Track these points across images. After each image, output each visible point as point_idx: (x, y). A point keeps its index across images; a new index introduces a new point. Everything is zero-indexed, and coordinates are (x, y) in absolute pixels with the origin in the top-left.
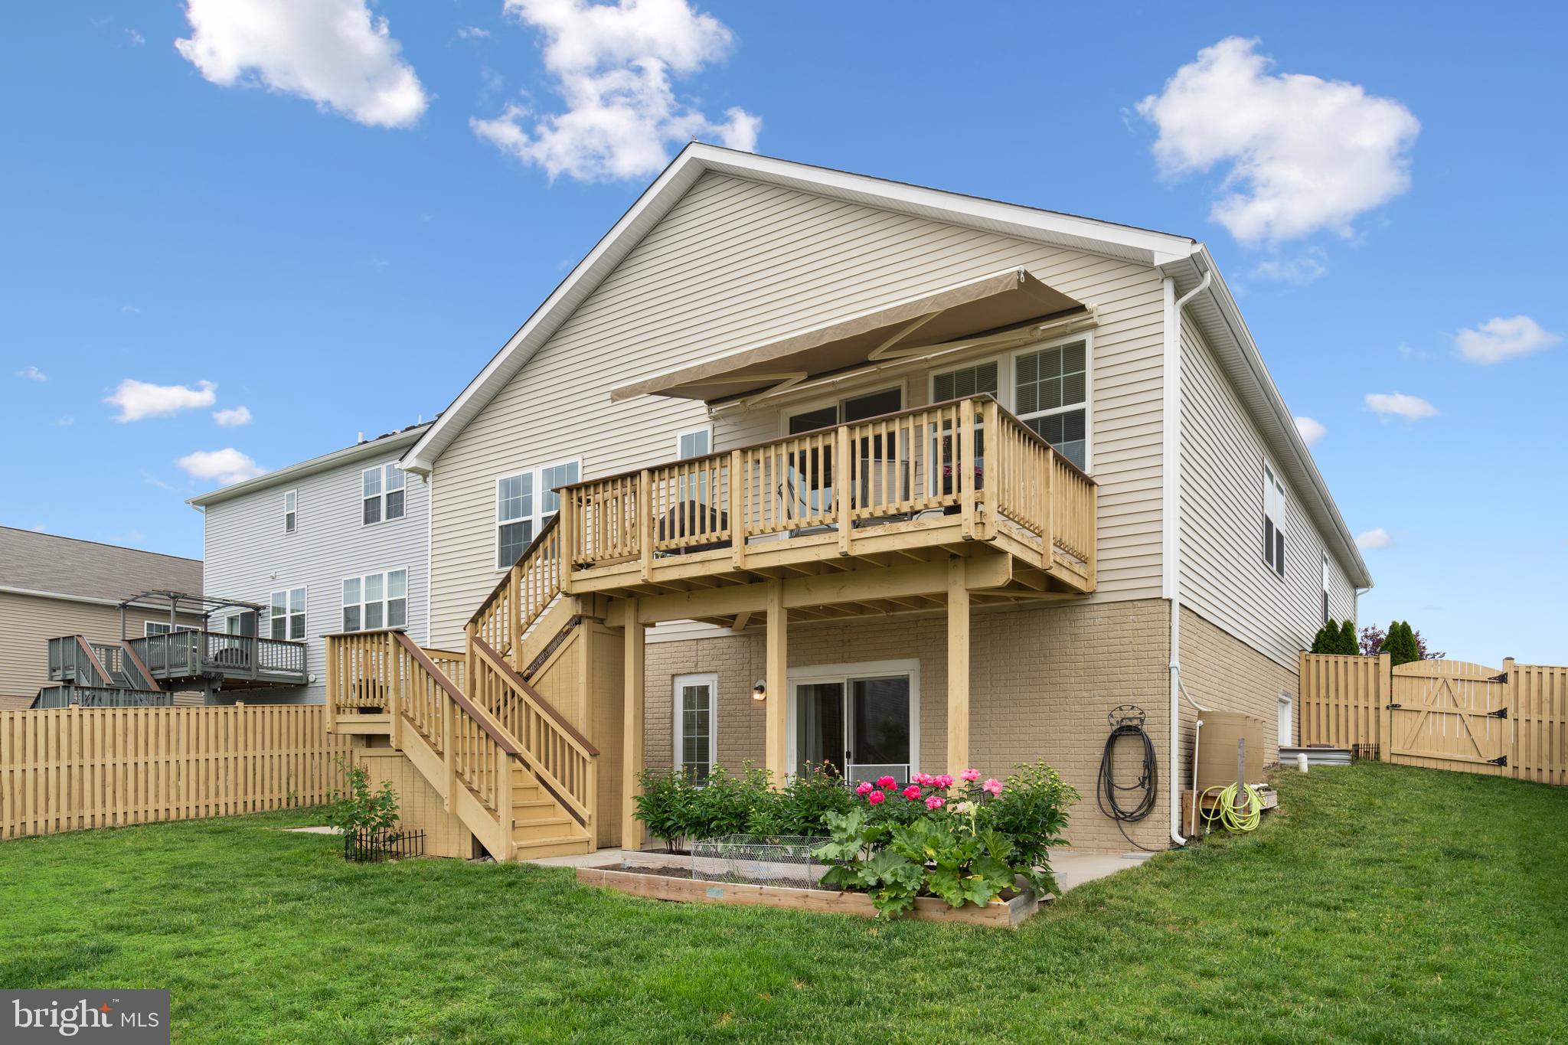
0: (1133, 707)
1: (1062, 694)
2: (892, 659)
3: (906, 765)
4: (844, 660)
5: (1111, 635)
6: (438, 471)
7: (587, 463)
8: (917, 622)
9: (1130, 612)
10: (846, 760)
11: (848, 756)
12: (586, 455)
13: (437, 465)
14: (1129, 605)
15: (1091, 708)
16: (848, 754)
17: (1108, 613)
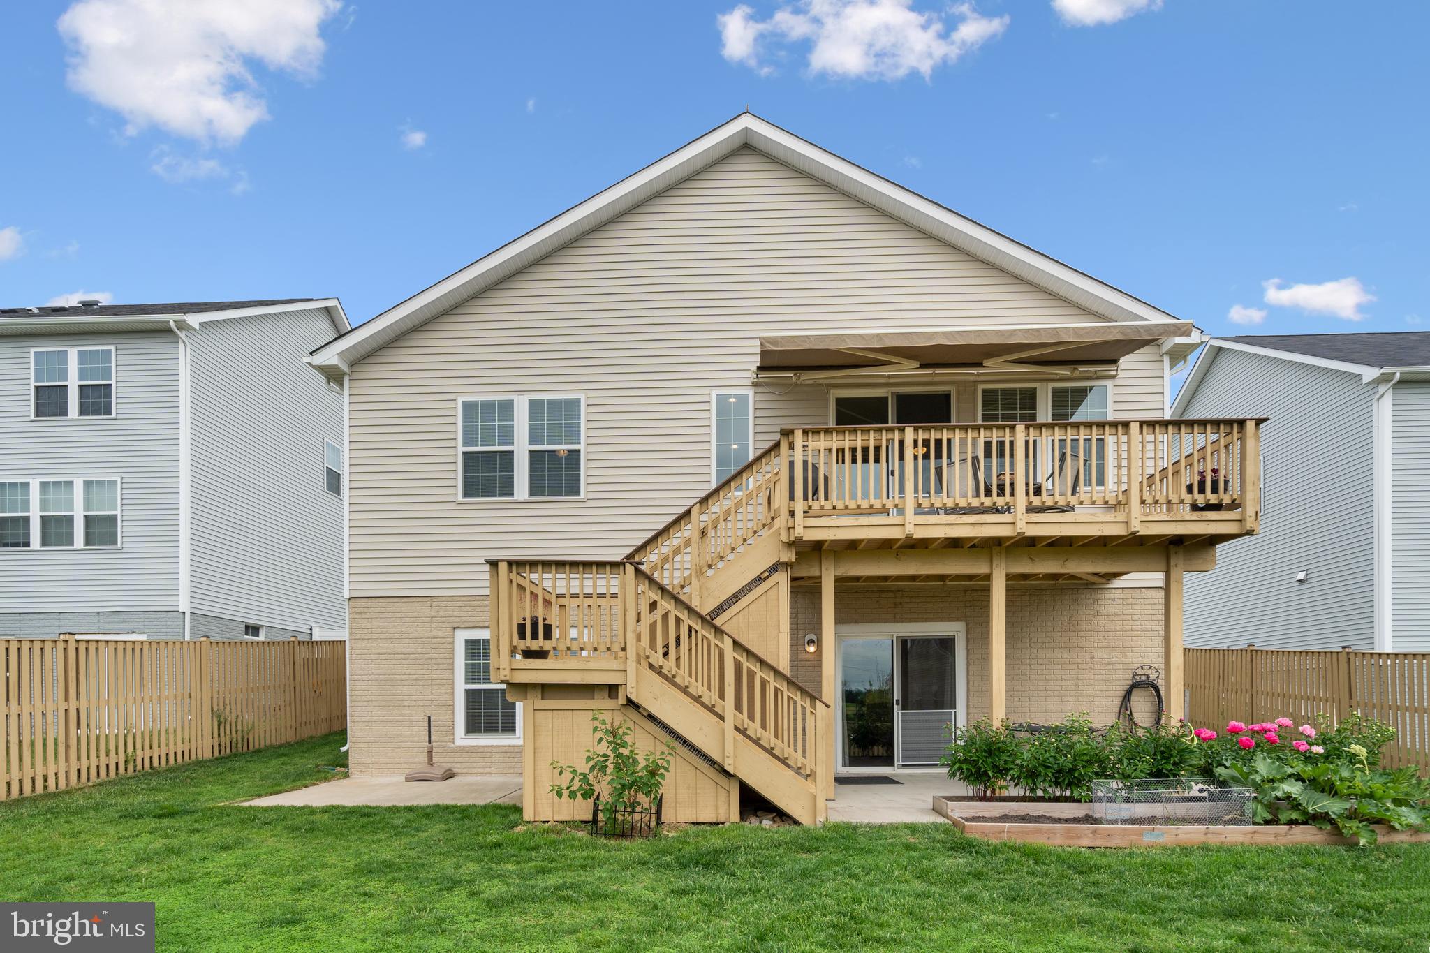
0: (1151, 667)
1: (1088, 655)
2: (942, 621)
3: (953, 711)
4: (895, 620)
5: (1125, 612)
6: (355, 376)
7: (591, 401)
8: (965, 591)
9: (1139, 596)
10: (895, 706)
11: (898, 704)
12: (591, 394)
13: (356, 368)
14: (1138, 591)
15: (1110, 667)
16: (898, 701)
17: (1122, 596)
